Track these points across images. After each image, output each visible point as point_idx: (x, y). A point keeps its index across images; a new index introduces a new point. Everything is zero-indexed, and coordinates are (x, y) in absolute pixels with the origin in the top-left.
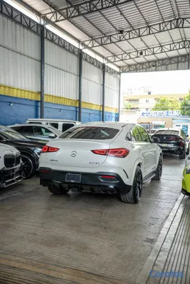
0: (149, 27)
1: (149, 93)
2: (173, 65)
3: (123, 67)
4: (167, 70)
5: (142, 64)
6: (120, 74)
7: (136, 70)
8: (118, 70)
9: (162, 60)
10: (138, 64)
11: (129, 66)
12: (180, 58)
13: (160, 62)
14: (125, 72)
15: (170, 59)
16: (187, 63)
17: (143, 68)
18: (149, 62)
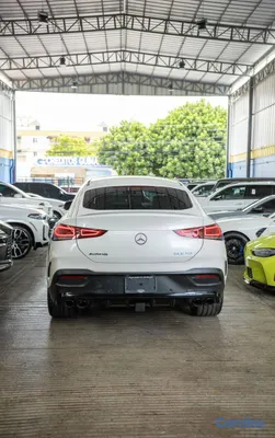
0: (80, 18)
1: (38, 128)
2: (100, 86)
3: (18, 81)
4: (91, 92)
5: (52, 78)
6: (14, 91)
7: (42, 88)
8: (9, 84)
9: (84, 76)
10: (46, 78)
11: (30, 79)
12: (110, 77)
13: (81, 79)
14: (22, 89)
15: (96, 75)
16: (120, 85)
17: (53, 86)
18: (63, 77)
